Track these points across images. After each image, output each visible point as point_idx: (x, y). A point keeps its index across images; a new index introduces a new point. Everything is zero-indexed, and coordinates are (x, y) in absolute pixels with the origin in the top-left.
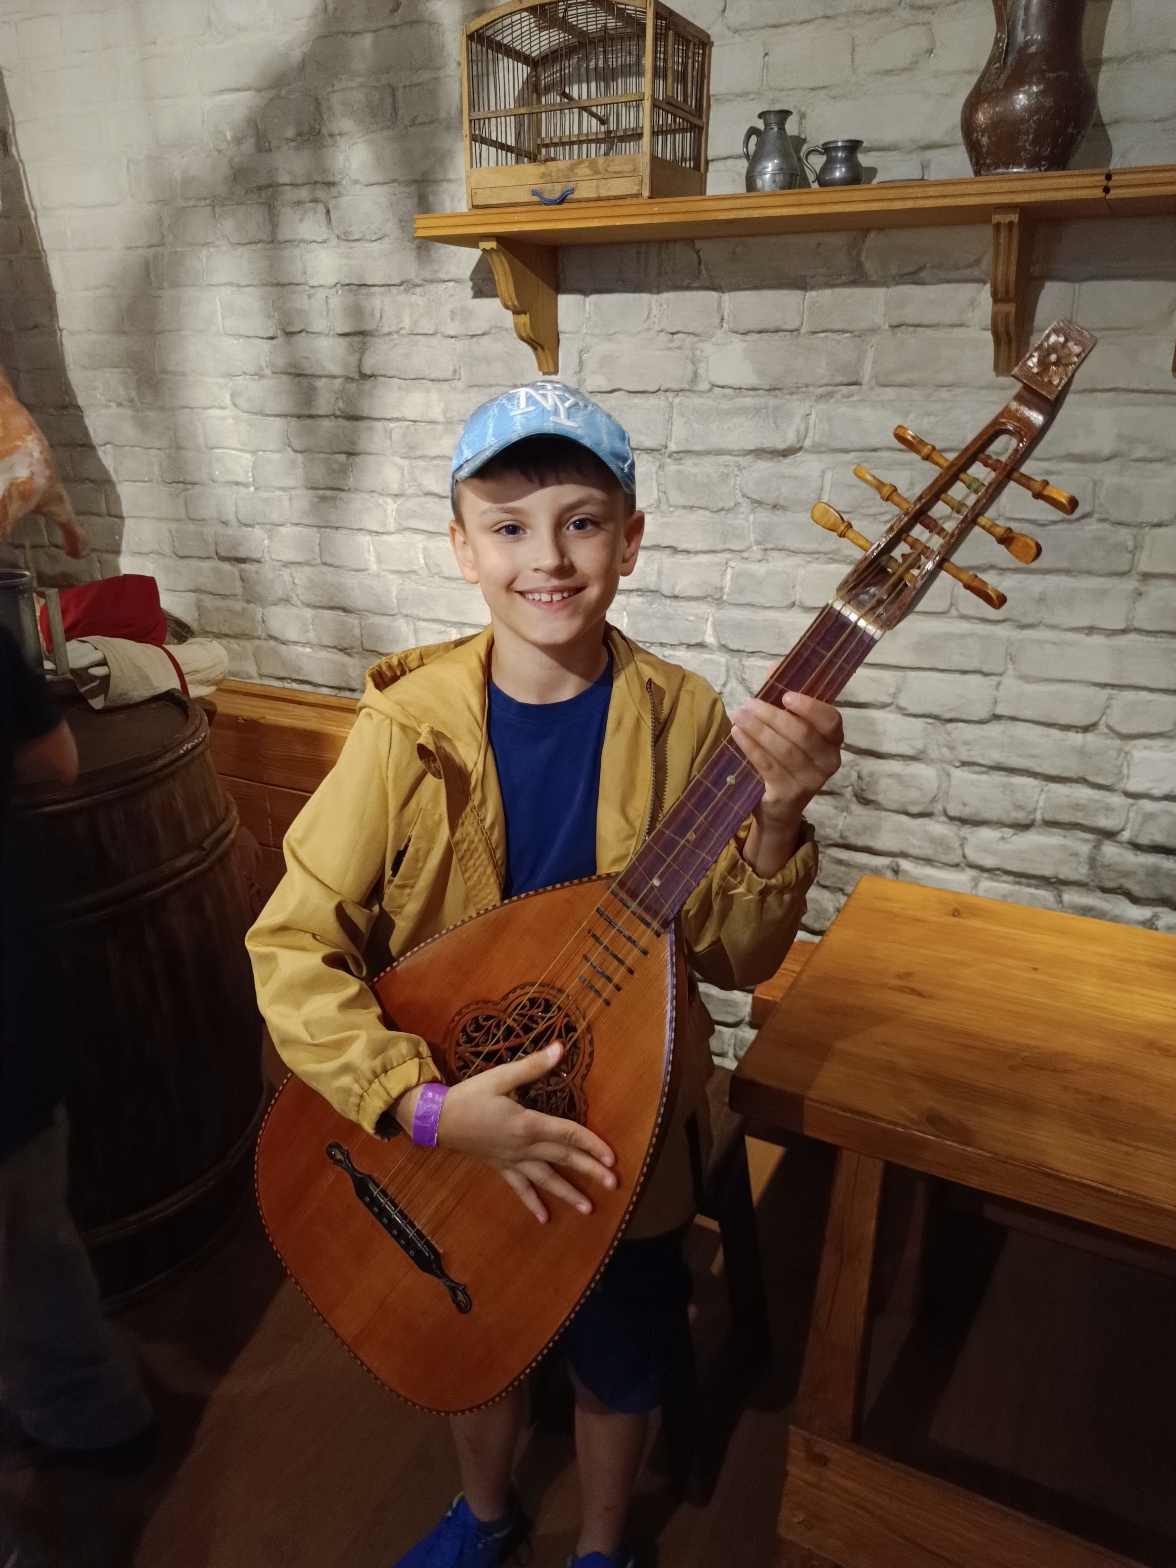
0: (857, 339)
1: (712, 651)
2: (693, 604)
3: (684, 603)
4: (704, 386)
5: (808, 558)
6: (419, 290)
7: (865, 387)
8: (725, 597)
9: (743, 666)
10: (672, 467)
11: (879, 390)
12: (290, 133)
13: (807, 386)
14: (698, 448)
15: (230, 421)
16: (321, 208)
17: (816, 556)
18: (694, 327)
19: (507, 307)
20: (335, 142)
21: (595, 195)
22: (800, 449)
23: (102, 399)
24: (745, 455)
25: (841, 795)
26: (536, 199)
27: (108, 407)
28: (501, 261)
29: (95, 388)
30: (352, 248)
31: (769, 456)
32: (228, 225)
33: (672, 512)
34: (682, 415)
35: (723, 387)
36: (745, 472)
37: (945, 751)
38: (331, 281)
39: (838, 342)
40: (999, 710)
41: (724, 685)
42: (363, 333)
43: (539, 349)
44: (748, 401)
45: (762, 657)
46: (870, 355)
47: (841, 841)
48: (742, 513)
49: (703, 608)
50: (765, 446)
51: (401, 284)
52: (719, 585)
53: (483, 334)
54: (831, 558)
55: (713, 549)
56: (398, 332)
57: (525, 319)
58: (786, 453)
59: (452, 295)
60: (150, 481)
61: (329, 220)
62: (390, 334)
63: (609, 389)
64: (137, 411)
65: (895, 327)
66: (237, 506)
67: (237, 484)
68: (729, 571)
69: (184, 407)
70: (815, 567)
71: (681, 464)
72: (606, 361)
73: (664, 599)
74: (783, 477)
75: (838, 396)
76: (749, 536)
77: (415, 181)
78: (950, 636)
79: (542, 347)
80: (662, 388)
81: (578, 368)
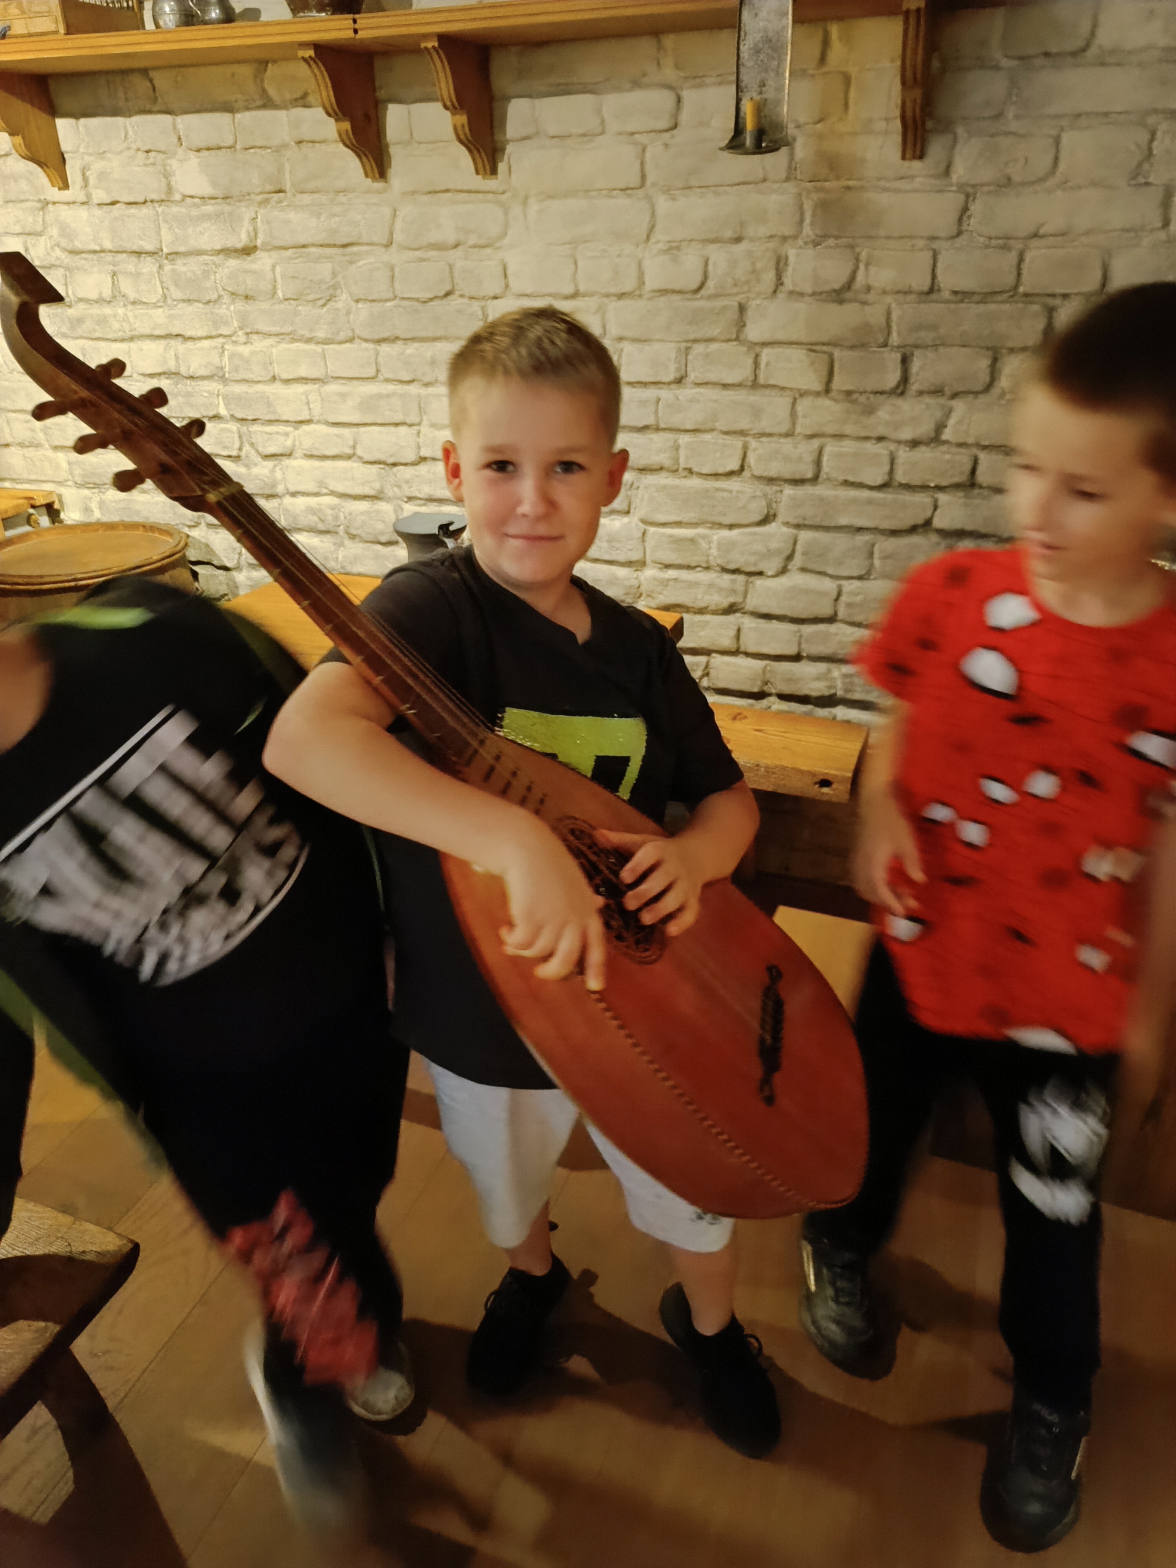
0: (276, 154)
1: (227, 422)
2: (206, 382)
3: (200, 383)
4: (177, 197)
5: (277, 339)
7: (289, 194)
8: (227, 375)
9: (250, 431)
10: (168, 267)
11: (299, 196)
13: (249, 194)
14: (182, 249)
17: (282, 337)
18: (160, 145)
21: (25, 32)
22: (255, 248)
24: (218, 254)
25: (337, 533)
31: (236, 254)
33: (175, 306)
34: (166, 221)
35: (192, 197)
36: (220, 269)
37: (396, 489)
39: (262, 156)
40: (424, 453)
41: (240, 449)
43: (45, 167)
44: (209, 208)
45: (262, 424)
46: (287, 167)
47: (343, 571)
48: (225, 304)
49: (214, 386)
50: (228, 246)
52: (219, 365)
54: (292, 338)
55: (209, 334)
57: (20, 140)
58: (248, 251)
63: (111, 201)
65: (299, 142)
68: (226, 352)
70: (284, 346)
71: (175, 264)
72: (103, 176)
73: (185, 380)
74: (246, 271)
75: (273, 202)
76: (233, 322)
78: (380, 396)
79: (47, 166)
80: (148, 199)
81: (83, 184)
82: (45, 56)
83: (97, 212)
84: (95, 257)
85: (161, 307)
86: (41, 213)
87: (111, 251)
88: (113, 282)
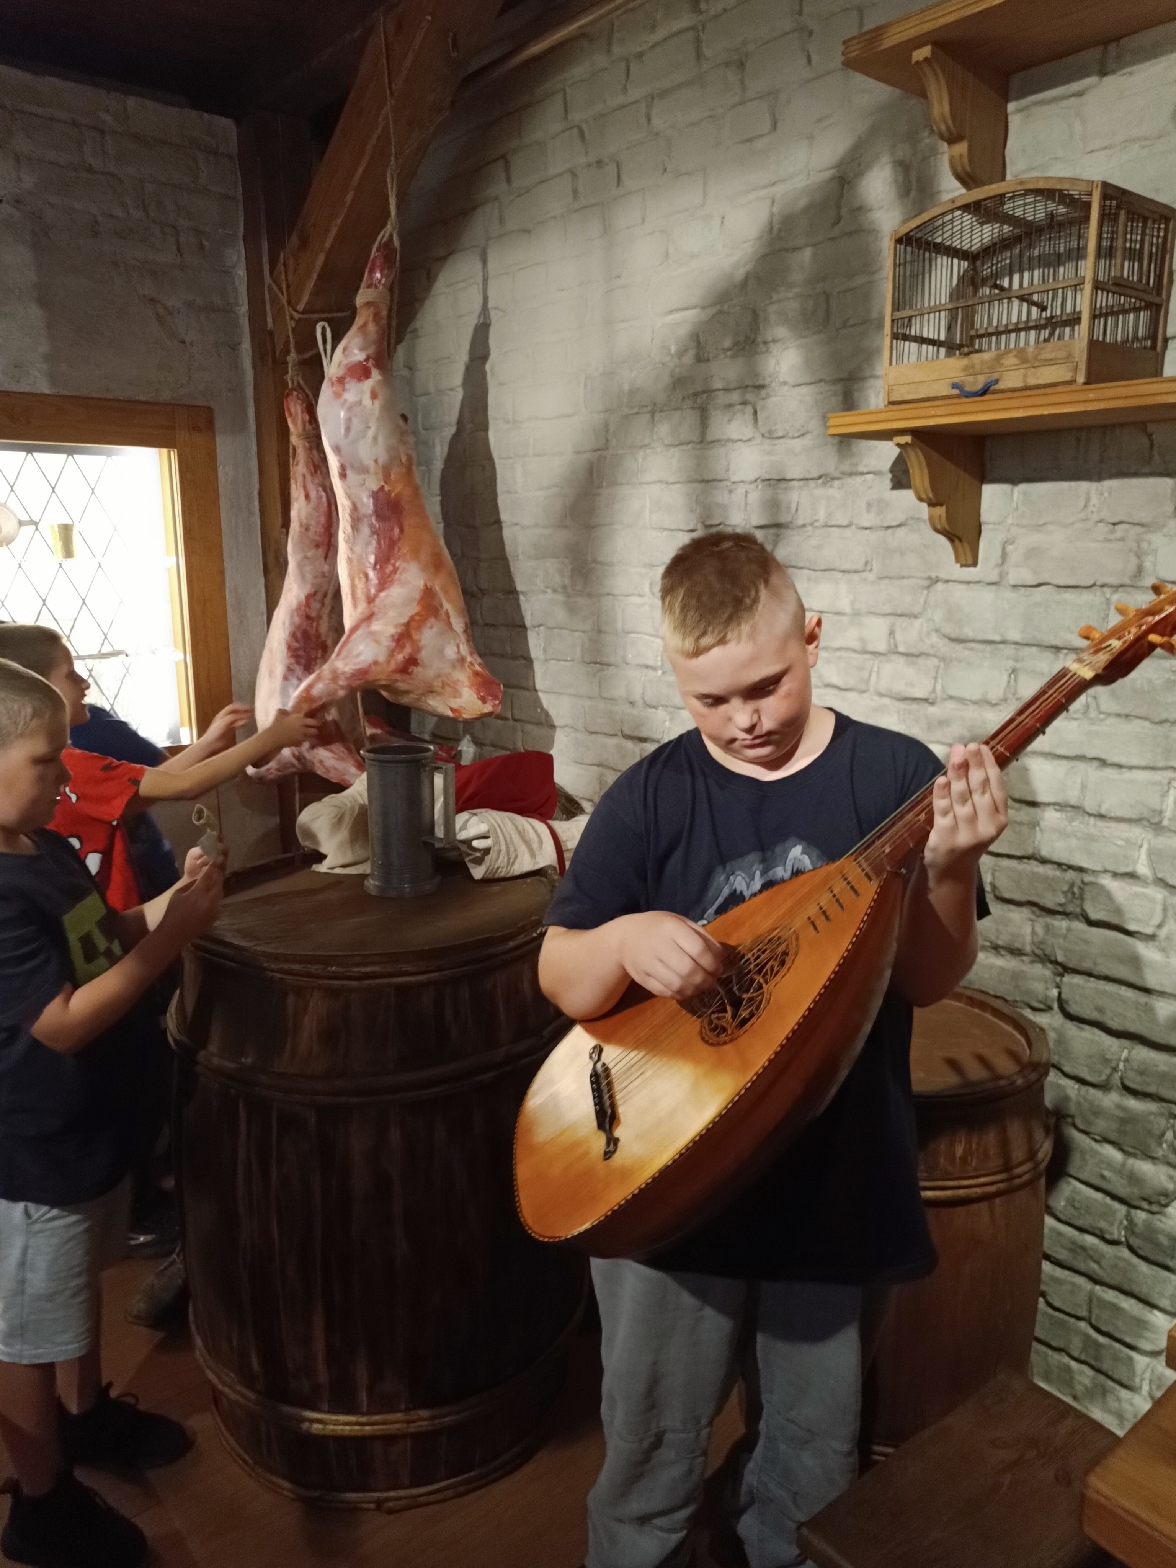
1: (1145, 884)
2: (1124, 826)
3: (1113, 825)
6: (836, 483)
8: (1165, 823)
12: (727, 343)
15: (647, 608)
16: (749, 409)
18: (1143, 516)
19: (921, 499)
20: (768, 349)
21: (1020, 384)
23: (541, 586)
26: (956, 392)
27: (544, 592)
28: (916, 454)
29: (537, 576)
30: (775, 445)
32: (663, 429)
33: (1102, 720)
38: (751, 476)
41: (1160, 926)
42: (778, 526)
43: (957, 541)
49: (1136, 833)
51: (820, 478)
52: (1158, 807)
53: (899, 526)
55: (1152, 764)
56: (812, 524)
57: (941, 511)
59: (870, 488)
60: (572, 660)
61: (756, 420)
62: (804, 526)
63: (1035, 583)
64: (569, 597)
66: (644, 688)
67: (647, 667)
69: (608, 594)
72: (1033, 553)
73: (1087, 818)
77: (841, 380)
79: (958, 539)
80: (1098, 583)
81: (999, 561)
83: (1010, 595)
84: (988, 648)
85: (1076, 719)
86: (925, 592)
87: (1016, 643)
88: (1009, 682)
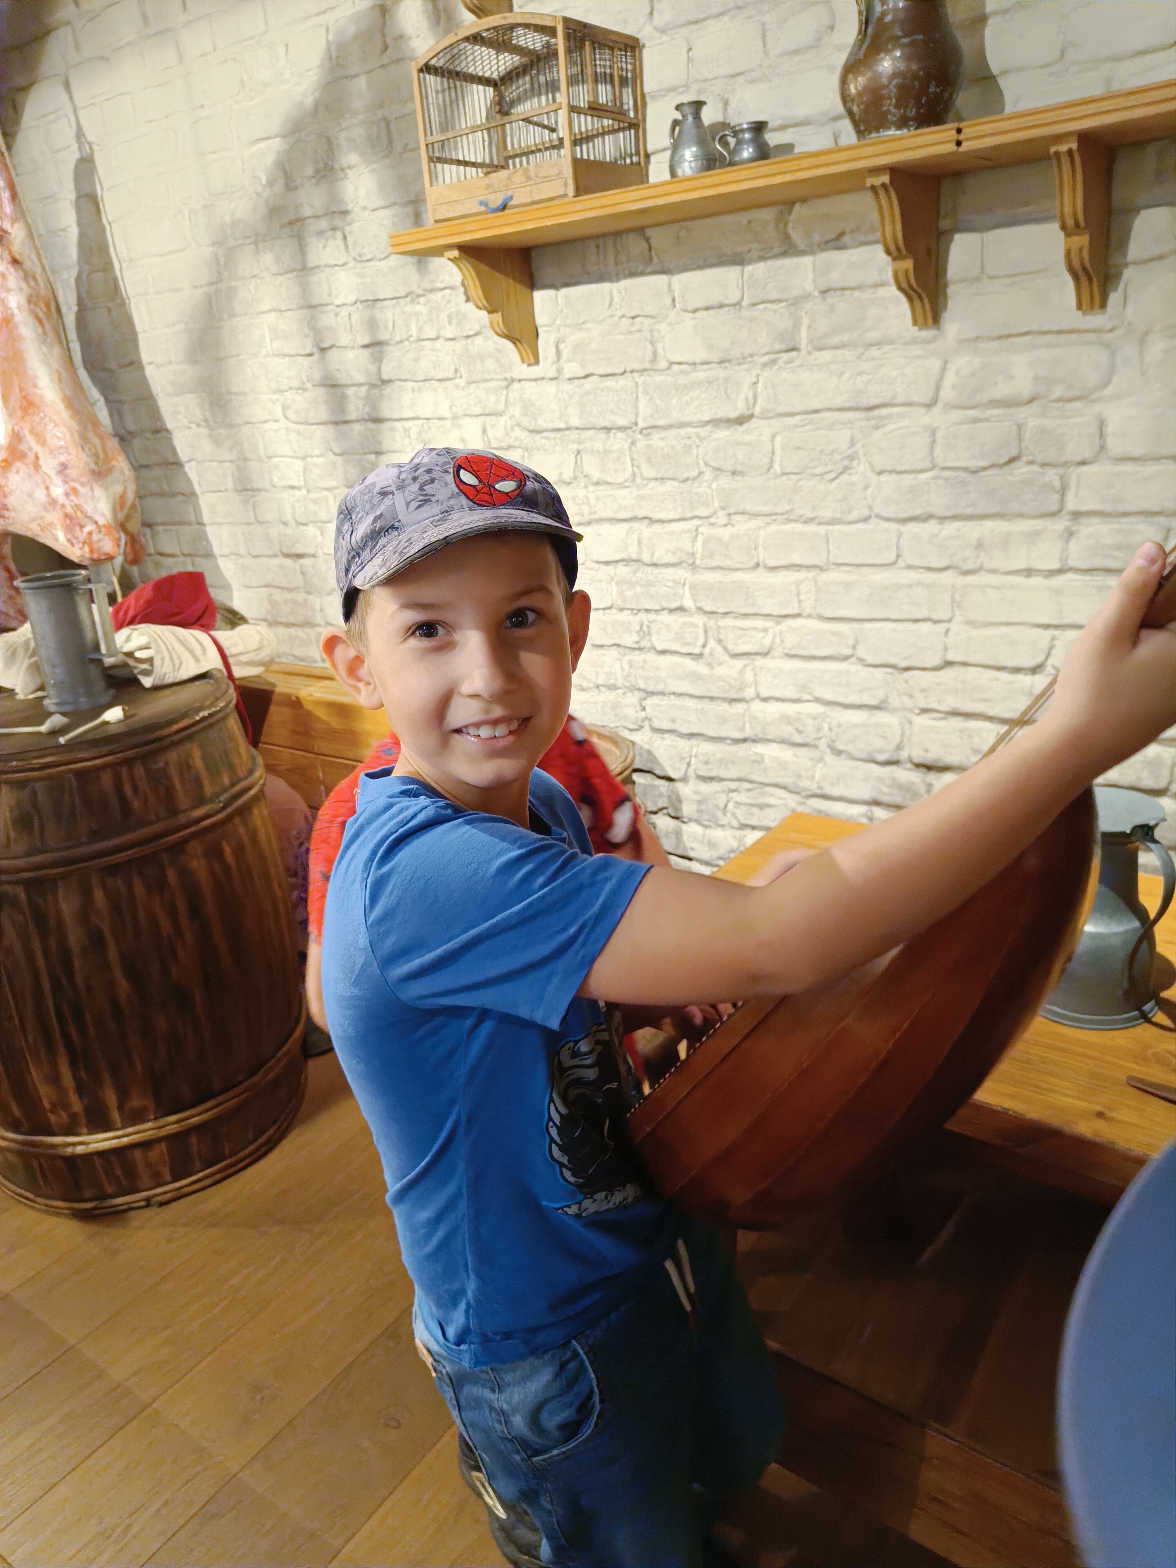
0: (792, 307)
1: (692, 614)
2: (671, 570)
3: (664, 570)
4: (663, 364)
5: (767, 519)
6: (422, 300)
7: (803, 352)
8: (698, 562)
9: (718, 627)
10: (642, 443)
11: (816, 354)
12: (309, 171)
13: (752, 356)
14: (662, 422)
15: (283, 432)
16: (339, 235)
17: (774, 517)
18: (650, 309)
19: (479, 308)
20: (346, 175)
21: (529, 200)
22: (752, 416)
23: (185, 422)
24: (704, 426)
25: (816, 747)
26: (483, 208)
27: (189, 428)
28: (467, 268)
29: (179, 413)
30: (365, 267)
31: (726, 425)
32: (268, 259)
33: (645, 485)
34: (646, 393)
35: (680, 363)
36: (705, 443)
37: (905, 699)
38: (351, 299)
39: (775, 311)
40: (950, 657)
41: (704, 646)
42: (379, 344)
43: (518, 344)
44: (701, 375)
45: (736, 617)
46: (806, 321)
47: (819, 792)
48: (706, 481)
49: (680, 574)
50: (719, 416)
51: (407, 296)
52: (690, 550)
53: (476, 334)
54: (787, 519)
55: (682, 516)
56: (408, 340)
57: (498, 316)
58: (741, 420)
59: (449, 302)
60: (226, 490)
61: (347, 246)
62: (401, 342)
63: (583, 374)
64: (212, 429)
65: (824, 292)
66: (294, 508)
67: (293, 487)
68: (700, 536)
69: (247, 423)
70: (773, 528)
71: (650, 439)
72: (578, 348)
73: (646, 567)
74: (738, 444)
75: (781, 363)
76: (713, 502)
77: (411, 202)
78: (899, 586)
79: (519, 341)
80: (628, 370)
81: (555, 358)
82: (549, 224)
83: (567, 387)
84: (558, 435)
85: (628, 487)
86: (505, 392)
87: (577, 428)
88: (576, 463)
